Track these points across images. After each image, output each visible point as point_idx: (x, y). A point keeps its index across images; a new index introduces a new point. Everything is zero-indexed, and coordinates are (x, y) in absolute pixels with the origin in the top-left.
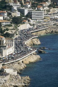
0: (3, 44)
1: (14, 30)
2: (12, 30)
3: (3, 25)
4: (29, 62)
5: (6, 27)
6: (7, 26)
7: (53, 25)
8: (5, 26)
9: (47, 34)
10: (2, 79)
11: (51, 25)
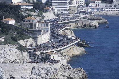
0: (35, 28)
1: (39, 16)
2: (36, 17)
3: (23, 10)
4: (72, 54)
5: (28, 12)
6: (28, 10)
7: (83, 18)
8: (26, 10)
9: (77, 28)
10: (52, 67)
11: (79, 17)
